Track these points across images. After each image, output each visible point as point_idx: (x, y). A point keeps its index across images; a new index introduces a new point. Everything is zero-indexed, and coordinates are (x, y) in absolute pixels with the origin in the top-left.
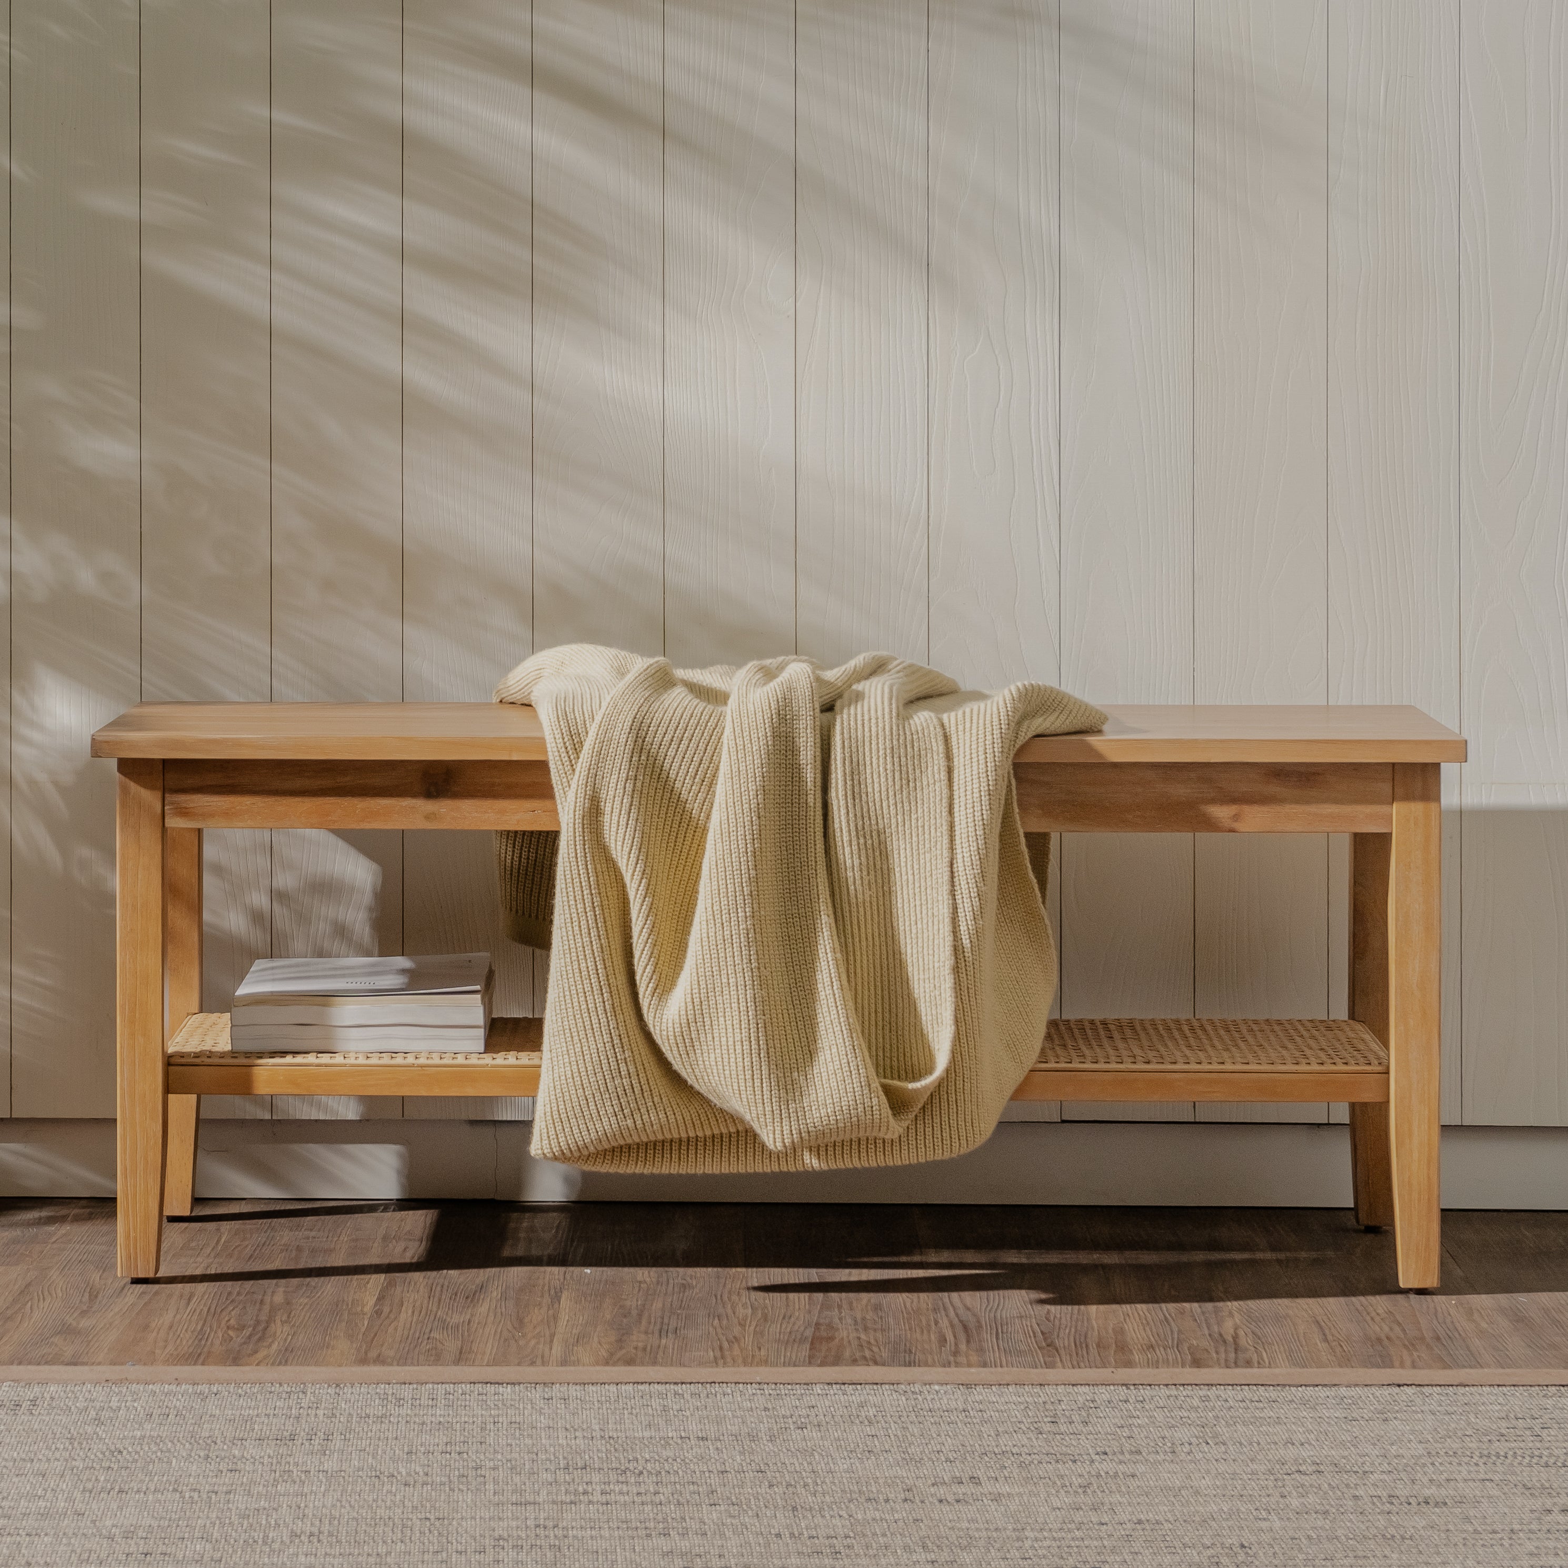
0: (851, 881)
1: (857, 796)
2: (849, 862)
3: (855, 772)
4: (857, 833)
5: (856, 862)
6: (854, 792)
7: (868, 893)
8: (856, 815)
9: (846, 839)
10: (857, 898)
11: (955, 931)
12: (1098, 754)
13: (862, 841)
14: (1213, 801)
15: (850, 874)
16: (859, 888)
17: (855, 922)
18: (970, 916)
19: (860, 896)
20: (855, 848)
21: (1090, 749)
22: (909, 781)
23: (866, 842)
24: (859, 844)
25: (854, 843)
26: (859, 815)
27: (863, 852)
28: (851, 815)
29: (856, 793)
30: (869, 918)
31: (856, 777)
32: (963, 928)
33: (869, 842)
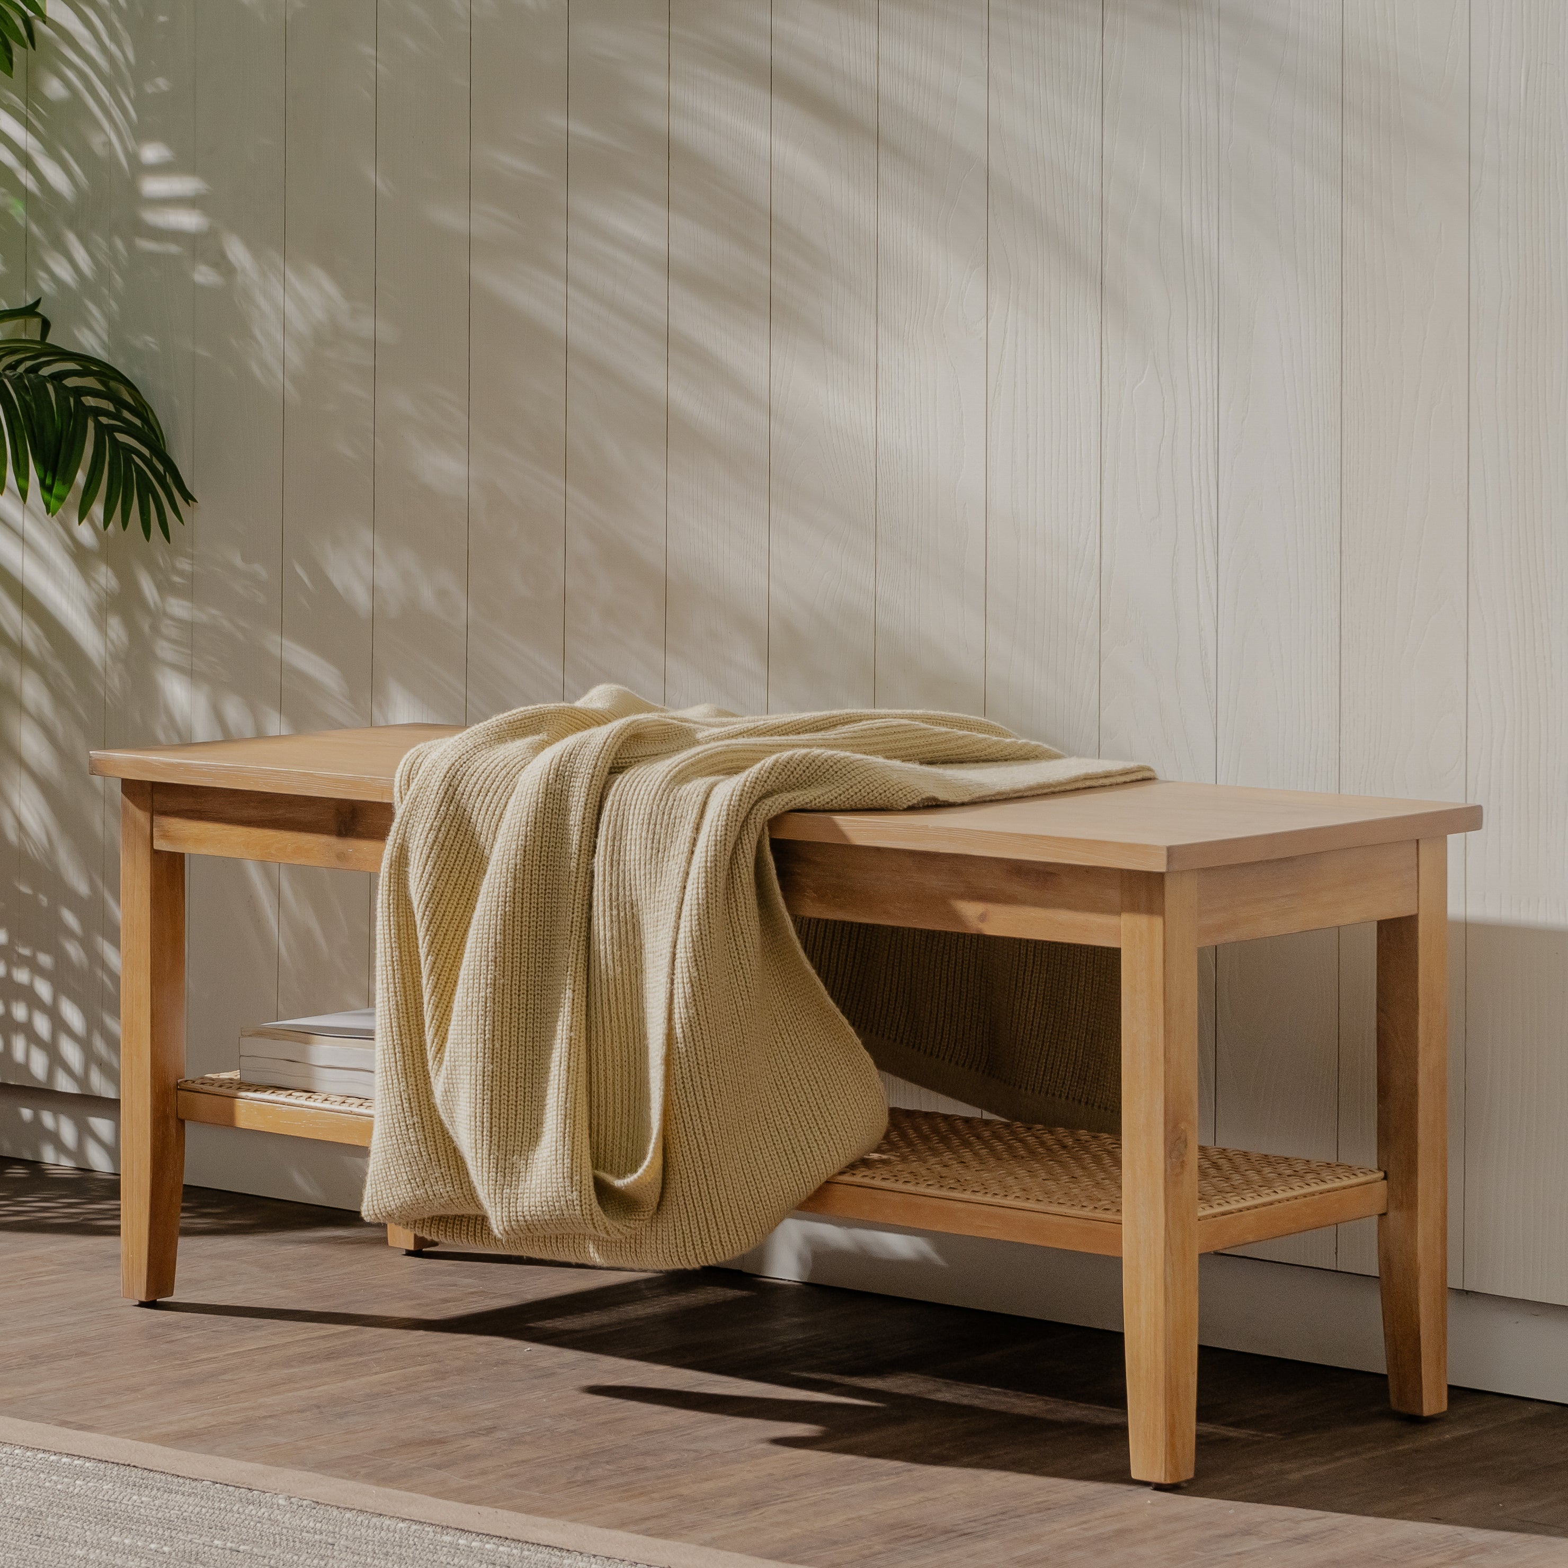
0: (602, 954)
1: (615, 863)
2: (602, 937)
3: (617, 837)
4: (611, 904)
5: (608, 935)
6: (612, 860)
7: (619, 970)
8: (611, 884)
9: (601, 909)
10: (607, 975)
11: (670, 1018)
12: (842, 835)
13: (615, 912)
14: (962, 897)
15: (602, 947)
16: (610, 963)
17: (605, 1000)
18: (682, 1004)
19: (611, 973)
20: (608, 919)
21: (835, 828)
22: (659, 851)
23: (619, 914)
24: (611, 915)
25: (607, 914)
26: (614, 883)
27: (615, 924)
28: (607, 884)
29: (615, 862)
30: (620, 996)
31: (617, 844)
32: (676, 1016)
33: (622, 914)
